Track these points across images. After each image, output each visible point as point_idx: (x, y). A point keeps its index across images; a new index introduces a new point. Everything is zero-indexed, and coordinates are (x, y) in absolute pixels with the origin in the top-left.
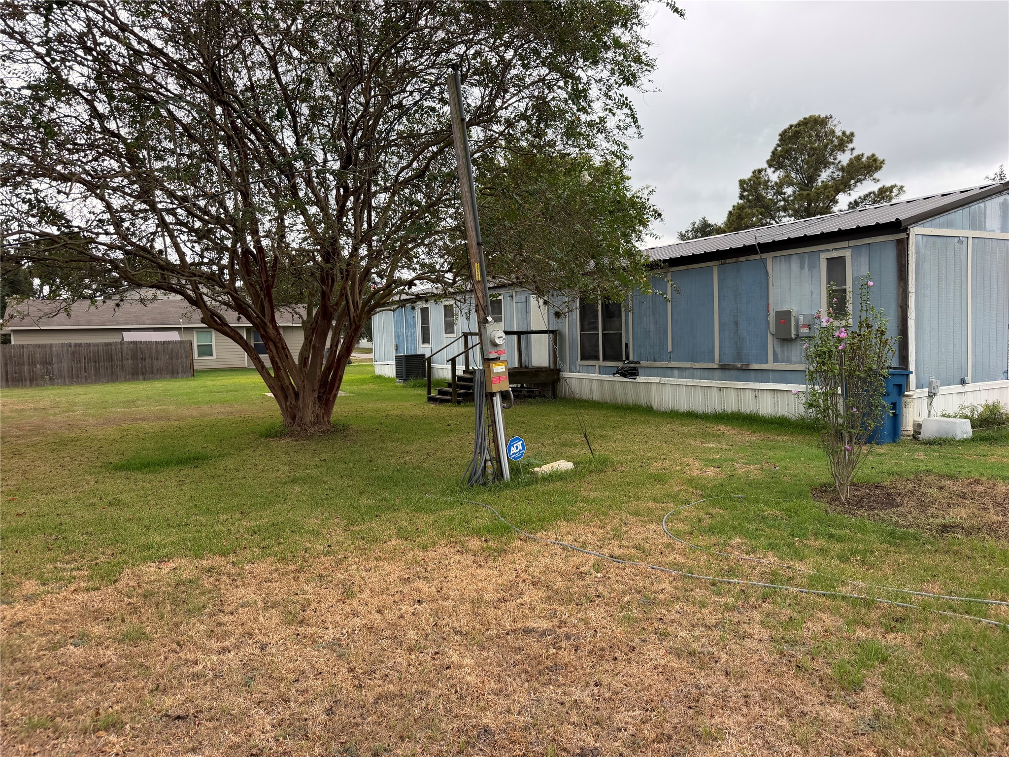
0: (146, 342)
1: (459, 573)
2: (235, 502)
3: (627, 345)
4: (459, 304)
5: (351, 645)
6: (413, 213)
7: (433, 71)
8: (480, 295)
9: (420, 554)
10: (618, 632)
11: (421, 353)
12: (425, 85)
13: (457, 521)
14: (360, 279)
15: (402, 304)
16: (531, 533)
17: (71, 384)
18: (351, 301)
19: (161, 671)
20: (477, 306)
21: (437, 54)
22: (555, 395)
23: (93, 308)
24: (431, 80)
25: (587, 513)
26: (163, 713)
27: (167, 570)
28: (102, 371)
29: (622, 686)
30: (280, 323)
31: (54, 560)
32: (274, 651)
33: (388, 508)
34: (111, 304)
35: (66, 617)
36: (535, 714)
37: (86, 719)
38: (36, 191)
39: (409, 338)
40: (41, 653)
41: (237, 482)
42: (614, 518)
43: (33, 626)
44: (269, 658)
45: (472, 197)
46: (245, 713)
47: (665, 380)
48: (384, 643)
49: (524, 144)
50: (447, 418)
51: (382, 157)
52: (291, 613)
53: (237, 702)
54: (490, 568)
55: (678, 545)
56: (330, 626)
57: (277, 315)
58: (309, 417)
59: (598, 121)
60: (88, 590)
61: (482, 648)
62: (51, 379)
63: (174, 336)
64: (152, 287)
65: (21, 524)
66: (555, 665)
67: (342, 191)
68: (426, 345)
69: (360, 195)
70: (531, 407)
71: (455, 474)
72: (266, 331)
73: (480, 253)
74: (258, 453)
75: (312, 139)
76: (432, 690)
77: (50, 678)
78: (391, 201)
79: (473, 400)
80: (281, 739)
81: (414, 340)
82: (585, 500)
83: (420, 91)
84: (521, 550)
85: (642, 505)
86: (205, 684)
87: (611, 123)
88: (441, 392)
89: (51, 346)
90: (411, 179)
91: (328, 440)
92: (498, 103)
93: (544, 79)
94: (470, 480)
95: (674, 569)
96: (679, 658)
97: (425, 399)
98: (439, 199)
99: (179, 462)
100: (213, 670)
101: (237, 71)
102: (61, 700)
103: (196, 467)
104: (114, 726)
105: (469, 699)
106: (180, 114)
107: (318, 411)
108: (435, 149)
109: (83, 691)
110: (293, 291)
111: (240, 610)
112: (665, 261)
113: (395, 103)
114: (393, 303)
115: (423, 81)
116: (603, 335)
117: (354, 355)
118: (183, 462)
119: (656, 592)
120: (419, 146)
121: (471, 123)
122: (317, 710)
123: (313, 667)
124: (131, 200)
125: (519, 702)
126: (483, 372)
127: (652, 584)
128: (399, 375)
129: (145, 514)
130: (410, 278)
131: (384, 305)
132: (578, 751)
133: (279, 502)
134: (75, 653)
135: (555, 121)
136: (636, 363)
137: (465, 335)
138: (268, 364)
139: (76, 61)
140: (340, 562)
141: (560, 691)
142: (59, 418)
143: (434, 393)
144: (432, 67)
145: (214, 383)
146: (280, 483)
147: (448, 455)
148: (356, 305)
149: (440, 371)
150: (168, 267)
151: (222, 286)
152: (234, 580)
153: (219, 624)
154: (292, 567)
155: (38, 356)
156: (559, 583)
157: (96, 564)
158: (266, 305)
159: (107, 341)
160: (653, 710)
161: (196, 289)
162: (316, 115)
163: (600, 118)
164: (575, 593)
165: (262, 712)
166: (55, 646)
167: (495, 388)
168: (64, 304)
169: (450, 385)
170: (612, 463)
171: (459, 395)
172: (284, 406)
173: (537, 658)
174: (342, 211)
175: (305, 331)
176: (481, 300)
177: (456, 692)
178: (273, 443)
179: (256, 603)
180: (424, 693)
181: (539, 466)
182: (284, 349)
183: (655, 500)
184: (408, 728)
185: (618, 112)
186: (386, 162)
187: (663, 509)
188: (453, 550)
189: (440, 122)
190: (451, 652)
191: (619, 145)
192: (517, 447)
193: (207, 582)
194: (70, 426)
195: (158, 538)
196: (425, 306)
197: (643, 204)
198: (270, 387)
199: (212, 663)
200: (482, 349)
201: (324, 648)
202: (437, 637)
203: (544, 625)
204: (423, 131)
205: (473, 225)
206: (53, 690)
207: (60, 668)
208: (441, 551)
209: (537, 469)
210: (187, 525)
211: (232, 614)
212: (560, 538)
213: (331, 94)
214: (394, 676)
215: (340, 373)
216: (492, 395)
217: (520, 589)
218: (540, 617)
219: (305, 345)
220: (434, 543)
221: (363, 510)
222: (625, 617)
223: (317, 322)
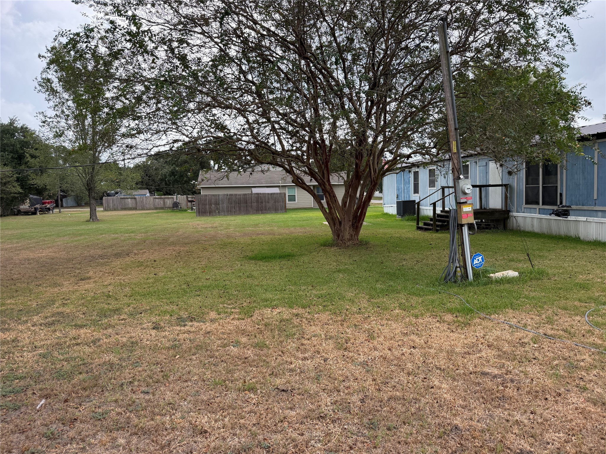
0: (263, 194)
1: (438, 334)
2: (309, 280)
3: (561, 195)
4: (439, 168)
5: (374, 366)
6: (412, 113)
7: (427, 23)
8: (455, 161)
9: (414, 320)
10: (549, 382)
11: (413, 199)
12: (422, 33)
13: (437, 303)
14: (378, 155)
15: (403, 169)
16: (487, 315)
17: (228, 215)
18: (372, 169)
19: (274, 365)
20: (453, 169)
21: (431, 13)
22: (505, 228)
23: (239, 175)
24: (426, 30)
25: (528, 306)
26: (276, 387)
27: (276, 313)
28: (242, 208)
29: (551, 416)
30: (332, 183)
31: (223, 303)
32: (331, 363)
33: (393, 291)
34: (248, 173)
35: (229, 332)
36: (489, 423)
37: (240, 384)
38: (214, 115)
39: (406, 191)
40: (219, 348)
41: (309, 269)
42: (548, 310)
43: (215, 334)
44: (329, 367)
45: (452, 99)
46: (317, 393)
47: (590, 219)
48: (393, 368)
49: (487, 63)
50: (429, 240)
51: (394, 80)
52: (339, 343)
53: (313, 387)
54: (459, 333)
55: (597, 331)
56: (362, 353)
57: (331, 177)
58: (347, 236)
59: (542, 43)
60: (239, 319)
61: (454, 379)
62: (219, 212)
63: (276, 190)
64: (267, 164)
65: (208, 284)
66: (503, 396)
67: (369, 103)
68: (416, 195)
69: (380, 105)
70: (488, 235)
71: (435, 274)
72: (325, 187)
73: (456, 135)
74: (320, 254)
75: (353, 74)
76: (423, 399)
77: (223, 361)
78: (399, 106)
79: (448, 229)
80: (336, 411)
81: (408, 191)
82: (527, 297)
83: (419, 37)
84: (481, 325)
85: (570, 303)
86: (296, 375)
87: (552, 43)
88: (425, 224)
89: (219, 195)
90: (412, 91)
91: (357, 249)
92: (471, 39)
93: (504, 19)
94: (445, 279)
95: (593, 347)
96: (595, 405)
97: (415, 228)
98: (429, 103)
99: (280, 257)
100: (300, 368)
101: (312, 39)
102: (228, 373)
103: (288, 260)
104: (252, 389)
105: (445, 407)
106: (283, 67)
107: (351, 232)
108: (427, 72)
109: (238, 370)
110: (339, 164)
111: (313, 338)
112: (593, 135)
113: (403, 46)
114: (397, 169)
115: (421, 31)
116: (543, 187)
117: (372, 201)
118: (282, 257)
119: (578, 361)
120: (418, 71)
121: (452, 53)
122: (355, 398)
123: (352, 375)
124: (258, 117)
125: (478, 415)
126: (456, 211)
127: (576, 355)
128: (398, 213)
129: (265, 283)
130: (408, 153)
131: (391, 170)
132: (518, 451)
133: (331, 282)
134: (234, 350)
135: (510, 46)
136: (568, 207)
137: (443, 188)
138: (326, 206)
139: (232, 44)
140: (366, 318)
141: (506, 413)
142: (223, 232)
143: (421, 225)
144: (427, 21)
145: (296, 216)
146: (332, 272)
147: (430, 262)
148: (375, 171)
149: (425, 211)
150: (275, 153)
151: (303, 162)
152: (309, 322)
153: (302, 344)
154: (340, 318)
155: (213, 201)
156: (506, 348)
157: (242, 306)
158: (325, 172)
159: (244, 193)
160: (573, 435)
161: (289, 164)
162: (355, 59)
163: (544, 40)
164: (518, 355)
165: (325, 395)
166: (225, 346)
167: (464, 221)
168: (226, 173)
169: (431, 220)
170: (548, 274)
171: (438, 226)
172: (333, 229)
173: (491, 390)
174: (369, 115)
175: (346, 186)
176: (456, 165)
177: (437, 402)
178: (327, 250)
179: (321, 335)
180: (417, 400)
181: (494, 273)
182: (334, 197)
183: (580, 300)
184: (407, 418)
185: (558, 35)
186: (396, 83)
187: (586, 307)
188: (434, 320)
189: (431, 55)
190: (434, 379)
191: (558, 58)
192: (478, 260)
193: (296, 321)
194: (228, 237)
195: (271, 296)
196: (417, 170)
197: (576, 97)
198: (326, 218)
199: (299, 365)
200: (456, 196)
201: (358, 365)
202: (425, 369)
203: (496, 372)
204: (420, 62)
205: (452, 117)
206: (224, 367)
207: (227, 357)
208: (427, 319)
209: (491, 275)
210: (285, 290)
211: (309, 340)
212: (508, 319)
213: (364, 46)
214: (399, 387)
215: (364, 211)
216: (462, 225)
217: (479, 348)
218: (493, 367)
219: (345, 195)
220: (422, 315)
221: (378, 291)
222: (554, 374)
223: (352, 181)
